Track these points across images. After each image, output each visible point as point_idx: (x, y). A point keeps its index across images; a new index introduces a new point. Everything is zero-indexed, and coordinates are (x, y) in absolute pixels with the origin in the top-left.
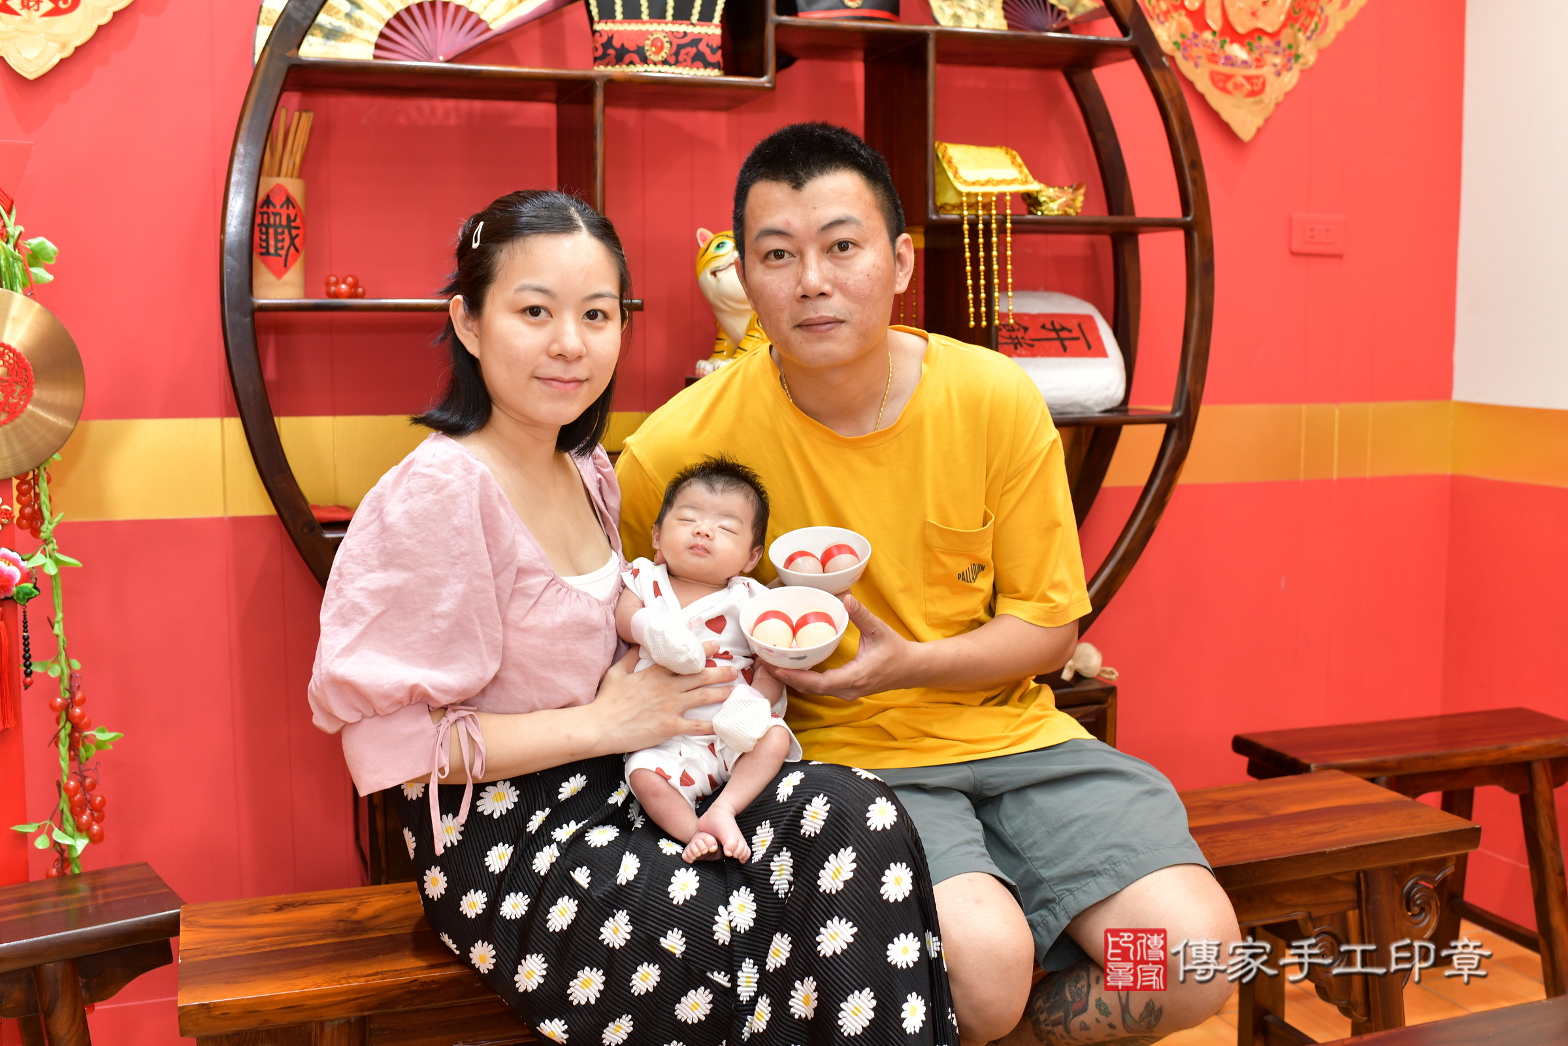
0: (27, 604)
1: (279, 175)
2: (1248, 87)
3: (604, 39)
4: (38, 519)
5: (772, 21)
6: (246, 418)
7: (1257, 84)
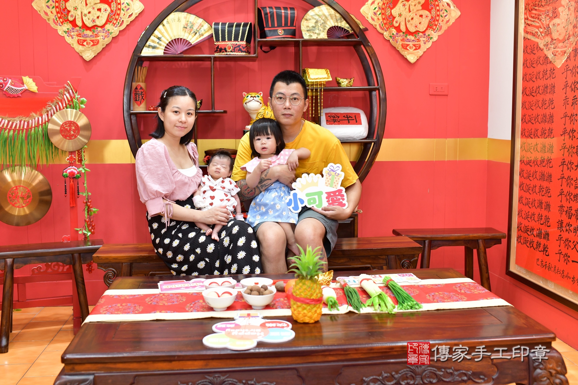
0: (78, 179)
1: (139, 82)
2: (414, 48)
3: (217, 46)
4: (82, 161)
5: (257, 40)
6: (129, 140)
7: (418, 47)
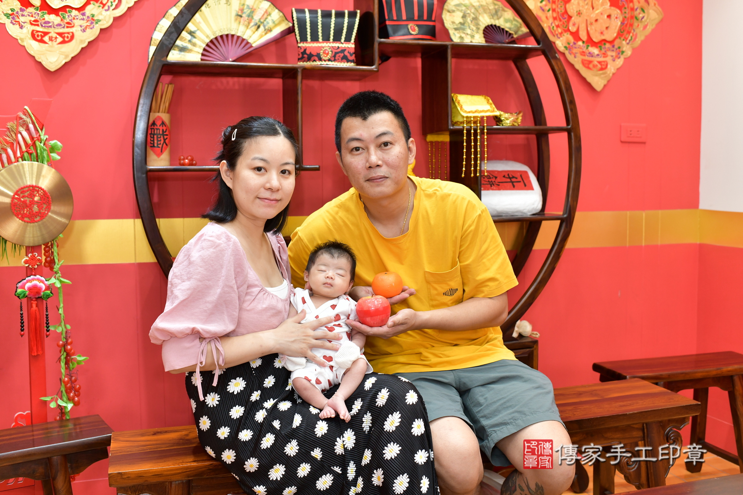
0: (48, 300)
1: (159, 112)
2: (599, 66)
3: (302, 50)
4: (53, 263)
5: (377, 41)
6: (144, 219)
7: (604, 65)
